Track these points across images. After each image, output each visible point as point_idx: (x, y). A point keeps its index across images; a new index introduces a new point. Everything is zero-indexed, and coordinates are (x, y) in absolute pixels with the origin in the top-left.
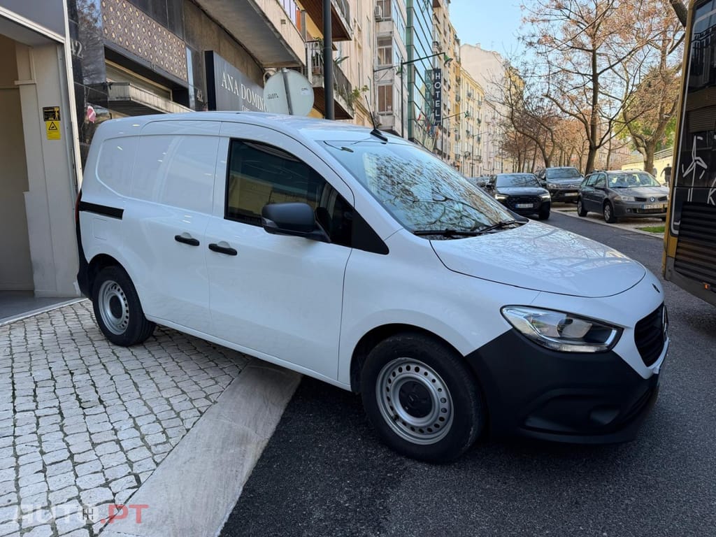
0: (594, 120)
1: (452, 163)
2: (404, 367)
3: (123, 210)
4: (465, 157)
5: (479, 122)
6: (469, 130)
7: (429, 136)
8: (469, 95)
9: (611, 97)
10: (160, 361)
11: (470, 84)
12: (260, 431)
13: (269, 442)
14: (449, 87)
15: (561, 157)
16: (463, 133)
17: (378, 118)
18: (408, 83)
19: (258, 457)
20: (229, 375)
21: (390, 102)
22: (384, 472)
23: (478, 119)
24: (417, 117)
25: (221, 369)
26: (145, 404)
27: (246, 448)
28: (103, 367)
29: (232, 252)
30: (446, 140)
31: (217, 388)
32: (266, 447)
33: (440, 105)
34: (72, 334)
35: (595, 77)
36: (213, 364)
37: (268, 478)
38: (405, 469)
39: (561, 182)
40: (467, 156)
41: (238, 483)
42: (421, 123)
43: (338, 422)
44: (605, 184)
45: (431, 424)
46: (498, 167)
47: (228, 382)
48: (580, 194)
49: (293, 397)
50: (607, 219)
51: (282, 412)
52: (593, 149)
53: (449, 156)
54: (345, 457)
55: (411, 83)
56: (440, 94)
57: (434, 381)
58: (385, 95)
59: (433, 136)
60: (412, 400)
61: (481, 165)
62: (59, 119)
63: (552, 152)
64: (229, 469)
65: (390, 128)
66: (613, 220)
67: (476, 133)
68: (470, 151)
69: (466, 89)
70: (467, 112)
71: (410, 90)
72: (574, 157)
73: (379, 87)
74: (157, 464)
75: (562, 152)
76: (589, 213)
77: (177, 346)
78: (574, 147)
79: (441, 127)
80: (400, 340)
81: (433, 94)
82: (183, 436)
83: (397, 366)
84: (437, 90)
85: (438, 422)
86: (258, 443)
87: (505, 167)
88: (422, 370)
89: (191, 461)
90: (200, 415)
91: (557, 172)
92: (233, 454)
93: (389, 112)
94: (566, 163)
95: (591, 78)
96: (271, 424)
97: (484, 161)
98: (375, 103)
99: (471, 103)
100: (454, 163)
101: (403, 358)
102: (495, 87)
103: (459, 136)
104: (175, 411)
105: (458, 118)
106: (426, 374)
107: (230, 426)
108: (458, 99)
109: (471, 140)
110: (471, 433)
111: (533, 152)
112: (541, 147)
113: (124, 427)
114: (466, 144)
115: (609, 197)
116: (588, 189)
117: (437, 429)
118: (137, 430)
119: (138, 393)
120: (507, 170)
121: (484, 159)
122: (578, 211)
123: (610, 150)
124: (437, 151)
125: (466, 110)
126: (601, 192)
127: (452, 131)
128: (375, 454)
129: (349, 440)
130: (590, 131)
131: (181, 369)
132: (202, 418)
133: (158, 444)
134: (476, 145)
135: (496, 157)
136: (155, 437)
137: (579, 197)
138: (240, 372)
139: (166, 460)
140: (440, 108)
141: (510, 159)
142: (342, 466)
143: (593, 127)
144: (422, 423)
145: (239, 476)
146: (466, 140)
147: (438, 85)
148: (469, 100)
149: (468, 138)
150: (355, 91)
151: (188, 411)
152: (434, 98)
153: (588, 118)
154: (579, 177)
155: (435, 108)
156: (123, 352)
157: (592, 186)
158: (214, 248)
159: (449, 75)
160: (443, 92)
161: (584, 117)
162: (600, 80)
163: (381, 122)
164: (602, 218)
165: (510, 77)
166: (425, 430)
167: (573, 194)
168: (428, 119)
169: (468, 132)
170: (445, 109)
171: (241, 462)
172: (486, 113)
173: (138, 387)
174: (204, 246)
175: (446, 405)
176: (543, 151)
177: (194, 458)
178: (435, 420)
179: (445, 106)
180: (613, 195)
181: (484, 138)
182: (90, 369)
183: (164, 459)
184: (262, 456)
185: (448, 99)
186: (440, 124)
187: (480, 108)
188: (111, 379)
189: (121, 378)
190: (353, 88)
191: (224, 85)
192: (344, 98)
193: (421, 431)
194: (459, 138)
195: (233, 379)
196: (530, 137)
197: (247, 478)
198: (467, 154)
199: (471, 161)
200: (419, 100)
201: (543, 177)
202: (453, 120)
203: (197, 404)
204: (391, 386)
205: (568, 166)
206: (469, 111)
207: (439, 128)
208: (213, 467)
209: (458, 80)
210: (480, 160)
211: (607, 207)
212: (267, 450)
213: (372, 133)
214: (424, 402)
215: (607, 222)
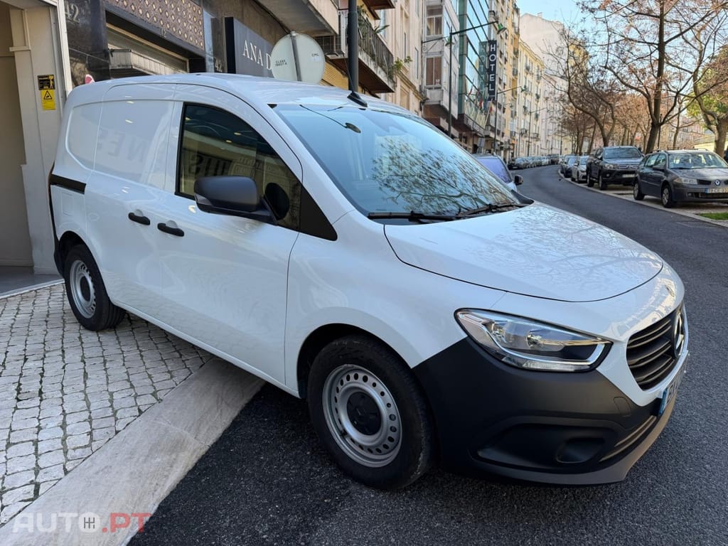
0: (658, 94)
1: (507, 140)
2: (352, 375)
3: (85, 184)
4: (521, 134)
5: (538, 97)
6: (526, 106)
7: (482, 112)
8: (528, 69)
9: (682, 69)
10: (124, 349)
11: (529, 57)
12: (200, 437)
13: (209, 450)
14: (506, 60)
15: (624, 135)
16: (519, 109)
17: (425, 92)
18: (460, 55)
19: (190, 467)
20: (189, 368)
21: (439, 75)
22: (322, 497)
23: (537, 95)
24: (469, 91)
25: (183, 361)
26: (86, 399)
27: (177, 456)
28: (61, 353)
29: (179, 233)
30: (500, 117)
31: (171, 383)
32: (203, 456)
33: (495, 79)
34: (48, 316)
35: (661, 46)
36: (177, 354)
37: (190, 495)
38: (348, 494)
39: (619, 162)
40: (524, 133)
41: (155, 499)
42: (473, 97)
43: (293, 429)
44: (665, 165)
45: (379, 444)
46: (557, 146)
47: (184, 377)
48: (638, 175)
49: (254, 397)
50: (665, 204)
51: (236, 414)
52: (656, 126)
53: (503, 134)
54: (285, 475)
55: (463, 55)
56: (495, 67)
57: (382, 394)
58: (433, 68)
59: (486, 112)
60: (360, 414)
61: (538, 143)
62: (54, 88)
63: (612, 130)
64: (148, 482)
65: (438, 103)
66: (671, 205)
67: (533, 109)
68: (527, 128)
69: (524, 63)
70: (525, 87)
71: (462, 63)
72: (639, 136)
73: (427, 59)
74: (66, 472)
75: (625, 131)
76: (646, 197)
77: (149, 332)
78: (638, 125)
79: (495, 103)
80: (346, 343)
81: (487, 67)
82: (110, 439)
83: (345, 374)
84: (493, 63)
85: (388, 443)
86: (195, 451)
87: (564, 146)
88: (371, 380)
89: (106, 470)
90: (138, 414)
91: (616, 151)
92: (159, 463)
93: (438, 85)
94: (630, 142)
95: (657, 47)
96: (217, 429)
97: (541, 139)
98: (422, 76)
99: (529, 77)
100: (509, 141)
101: (349, 365)
102: (551, 57)
103: (516, 112)
104: (113, 409)
105: (514, 93)
106: (374, 385)
107: (166, 430)
108: (515, 73)
109: (528, 116)
110: (420, 459)
111: (592, 130)
112: (599, 124)
113: (51, 425)
114: (523, 121)
115: (669, 179)
116: (647, 170)
117: (387, 450)
118: (63, 429)
119: (84, 385)
120: (566, 149)
121: (542, 136)
122: (634, 194)
123: (678, 128)
124: (490, 128)
125: (524, 84)
126: (661, 174)
127: (507, 107)
128: (319, 473)
129: (296, 454)
130: (653, 107)
131: (142, 359)
132: (138, 419)
133: (78, 448)
134: (533, 122)
135: (555, 134)
136: (78, 438)
137: (636, 178)
138: (201, 366)
139: (78, 468)
140: (494, 82)
141: (569, 137)
142: (278, 485)
143: (657, 102)
144: (369, 442)
145: (159, 490)
146: (523, 116)
147: (493, 58)
148: (527, 74)
149: (525, 115)
150: (397, 62)
151: (128, 409)
152: (488, 71)
153: (652, 92)
154: (640, 157)
155: (489, 82)
156: (90, 338)
157: (651, 166)
158: (162, 227)
159: (506, 48)
160: (498, 65)
161: (647, 90)
162: (667, 49)
163: (428, 96)
164: (660, 202)
165: (568, 47)
166: (374, 450)
167: (632, 176)
168: (480, 94)
169: (525, 108)
170: (500, 83)
171: (166, 473)
172: (544, 88)
173: (87, 378)
174: (154, 224)
175: (395, 424)
176: (602, 129)
177: (111, 467)
178: (384, 440)
179: (500, 80)
180: (673, 176)
181: (543, 115)
182: (47, 355)
183: (76, 467)
184: (195, 467)
185: (504, 73)
186: (494, 99)
187: (539, 83)
188: (64, 368)
189: (75, 367)
190: (395, 60)
191: (246, 54)
192: (384, 70)
193: (370, 450)
194: (515, 115)
195: (191, 373)
196: (590, 114)
197: (169, 493)
198: (524, 131)
199: (527, 139)
200: (471, 73)
201: (600, 157)
202: (509, 94)
203: (140, 401)
204: (338, 396)
205: (631, 145)
206: (527, 85)
207: (493, 103)
208: (128, 479)
209: (516, 53)
210: (537, 137)
211: (666, 191)
212: (202, 460)
213: (349, 97)
214: (372, 417)
215: (666, 207)
